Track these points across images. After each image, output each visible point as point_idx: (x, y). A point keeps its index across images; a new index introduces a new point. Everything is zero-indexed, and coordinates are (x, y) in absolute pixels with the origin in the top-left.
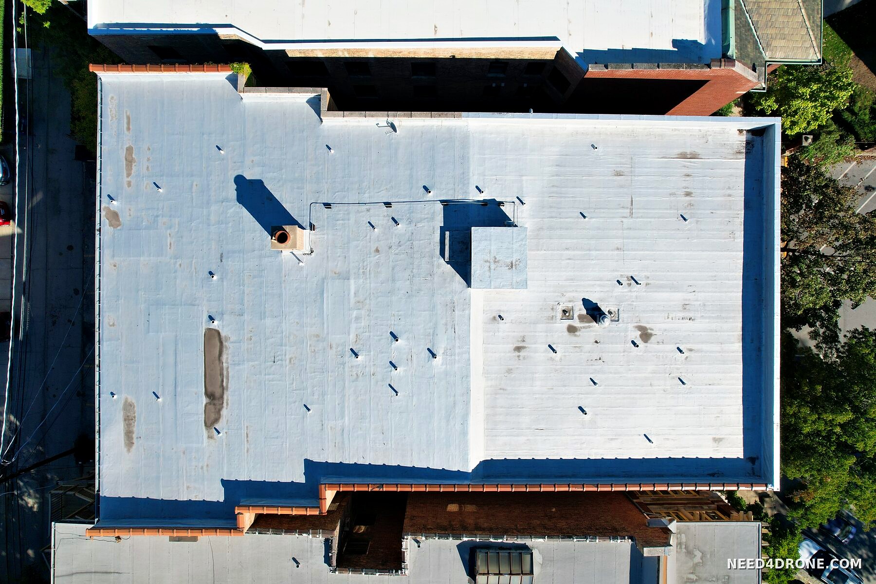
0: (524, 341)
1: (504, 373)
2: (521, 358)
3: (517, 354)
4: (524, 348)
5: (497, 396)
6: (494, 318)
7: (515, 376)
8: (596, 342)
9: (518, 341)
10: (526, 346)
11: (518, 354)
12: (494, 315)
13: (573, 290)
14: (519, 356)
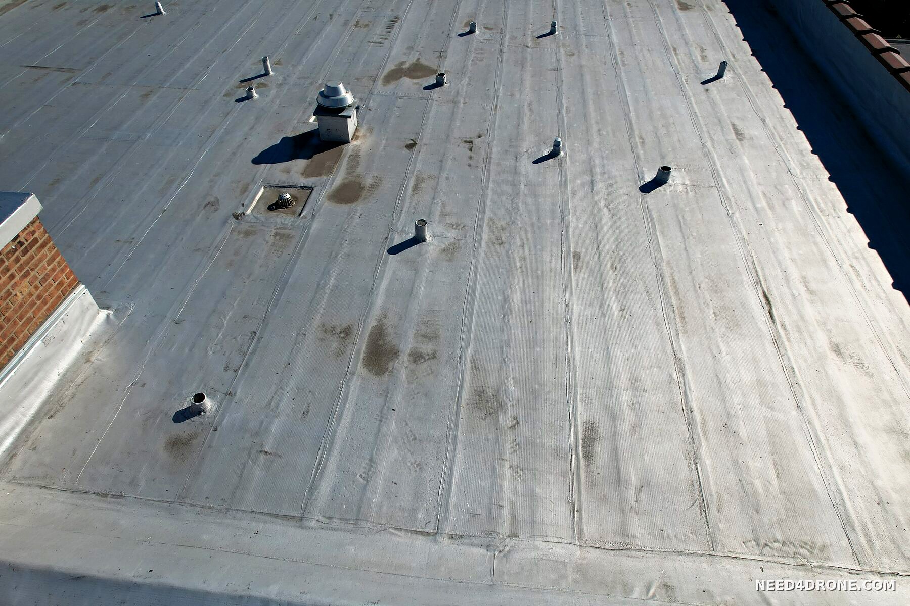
0: (347, 332)
1: (497, 427)
2: (427, 348)
3: (402, 366)
4: (378, 334)
5: (634, 480)
6: (177, 445)
7: (516, 381)
8: (411, 147)
9: (341, 353)
10: (372, 323)
11: (404, 358)
12: (159, 445)
13: (211, 181)
14: (416, 357)
